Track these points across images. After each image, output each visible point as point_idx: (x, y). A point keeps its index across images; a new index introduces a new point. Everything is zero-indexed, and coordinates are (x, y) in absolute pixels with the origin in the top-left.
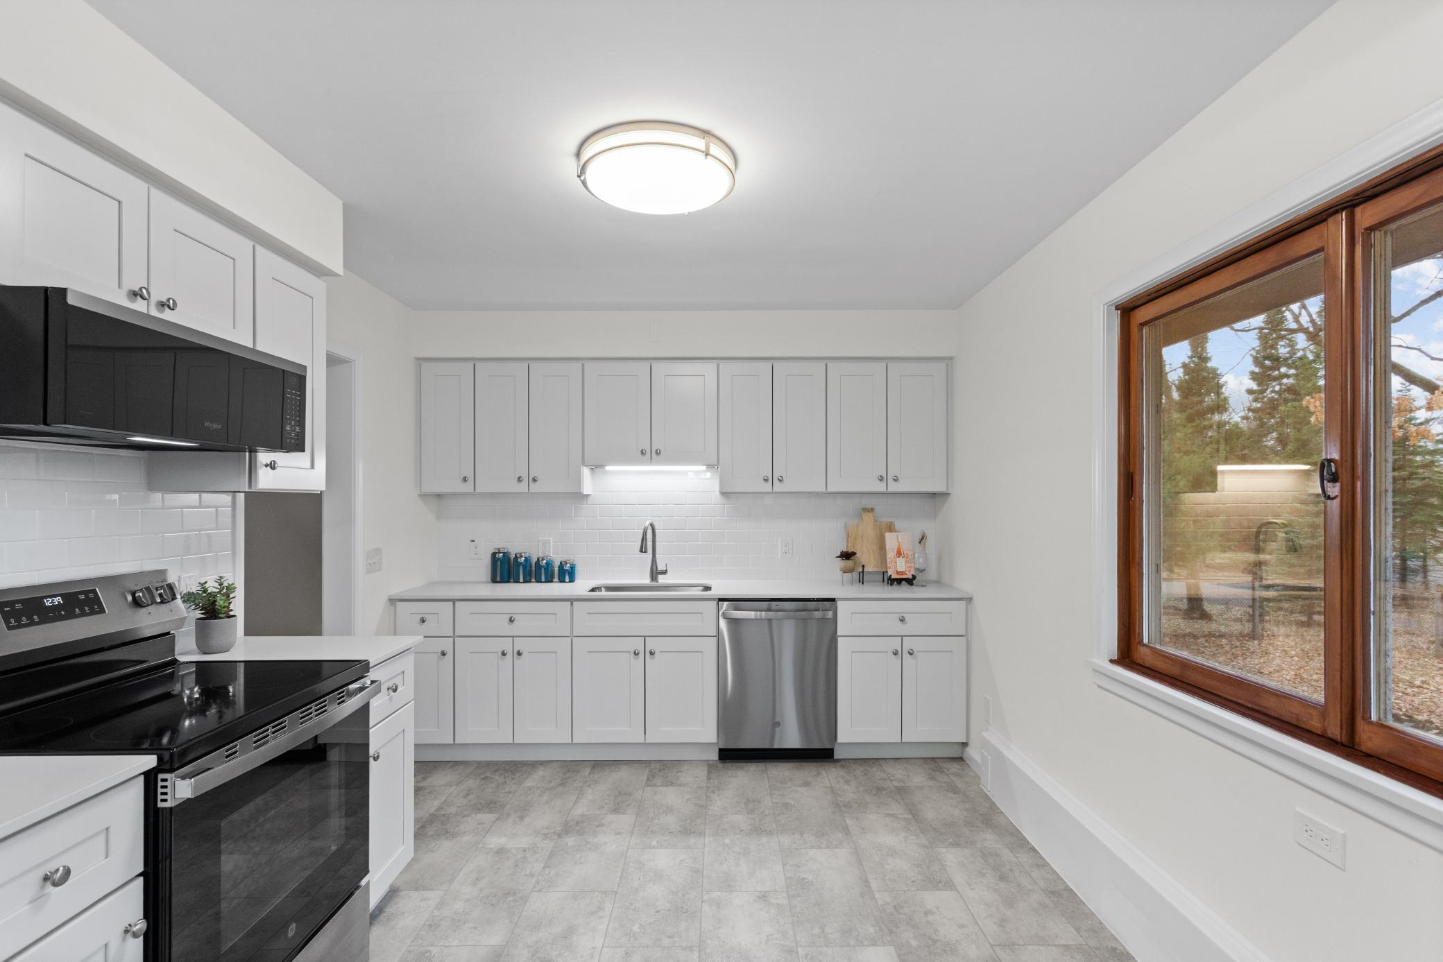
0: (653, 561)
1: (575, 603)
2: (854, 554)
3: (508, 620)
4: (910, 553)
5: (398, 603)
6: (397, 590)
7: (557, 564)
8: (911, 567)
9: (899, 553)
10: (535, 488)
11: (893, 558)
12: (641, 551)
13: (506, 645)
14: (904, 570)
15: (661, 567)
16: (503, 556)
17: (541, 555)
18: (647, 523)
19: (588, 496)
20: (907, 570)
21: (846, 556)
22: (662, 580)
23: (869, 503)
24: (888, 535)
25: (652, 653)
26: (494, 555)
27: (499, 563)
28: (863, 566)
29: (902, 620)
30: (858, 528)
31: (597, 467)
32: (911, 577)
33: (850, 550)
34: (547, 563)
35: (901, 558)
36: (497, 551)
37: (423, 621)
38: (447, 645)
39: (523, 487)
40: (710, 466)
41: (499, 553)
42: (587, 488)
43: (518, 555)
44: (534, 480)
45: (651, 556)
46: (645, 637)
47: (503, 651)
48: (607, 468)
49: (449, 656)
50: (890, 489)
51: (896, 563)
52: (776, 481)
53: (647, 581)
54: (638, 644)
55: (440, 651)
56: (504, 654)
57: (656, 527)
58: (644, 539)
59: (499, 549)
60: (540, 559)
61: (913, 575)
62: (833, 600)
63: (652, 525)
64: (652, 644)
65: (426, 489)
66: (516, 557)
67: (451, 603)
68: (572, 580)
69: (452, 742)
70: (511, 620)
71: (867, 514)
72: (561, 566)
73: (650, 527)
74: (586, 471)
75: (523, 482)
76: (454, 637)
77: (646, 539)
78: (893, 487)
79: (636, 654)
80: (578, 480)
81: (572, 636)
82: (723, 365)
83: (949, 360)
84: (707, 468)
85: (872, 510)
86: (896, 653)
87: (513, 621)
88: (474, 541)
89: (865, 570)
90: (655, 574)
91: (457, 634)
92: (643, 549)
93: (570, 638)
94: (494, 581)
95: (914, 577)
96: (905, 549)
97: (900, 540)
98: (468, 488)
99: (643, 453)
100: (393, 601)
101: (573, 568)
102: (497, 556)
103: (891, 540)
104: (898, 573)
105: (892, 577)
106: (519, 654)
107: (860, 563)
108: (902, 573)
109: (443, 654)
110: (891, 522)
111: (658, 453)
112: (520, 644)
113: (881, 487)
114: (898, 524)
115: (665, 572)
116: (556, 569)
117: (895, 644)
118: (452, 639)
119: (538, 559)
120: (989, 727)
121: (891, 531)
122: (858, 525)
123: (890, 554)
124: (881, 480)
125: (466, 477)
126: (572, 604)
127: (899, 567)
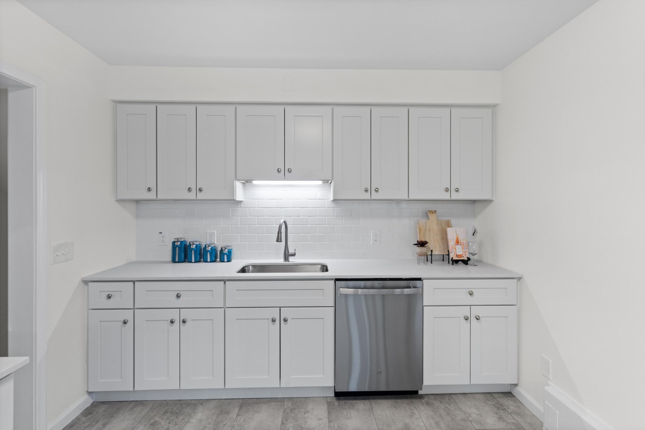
0: (286, 247)
1: (227, 282)
2: (426, 243)
3: (176, 296)
4: (465, 242)
5: (90, 284)
6: (88, 274)
7: (219, 249)
8: (466, 252)
9: (458, 242)
10: (200, 196)
11: (453, 246)
12: (277, 241)
13: (174, 315)
14: (462, 254)
15: (291, 251)
16: (181, 244)
17: (208, 243)
18: (282, 221)
19: (241, 202)
20: (464, 253)
21: (422, 244)
22: (292, 260)
23: (432, 207)
24: (449, 229)
25: (285, 320)
26: (174, 243)
27: (177, 248)
28: (432, 251)
29: (471, 294)
30: (426, 224)
31: (247, 182)
32: (466, 259)
33: (423, 240)
34: (211, 249)
35: (459, 246)
36: (176, 240)
37: (109, 297)
38: (128, 315)
39: (192, 196)
40: (326, 181)
41: (178, 241)
42: (240, 195)
43: (191, 243)
44: (200, 190)
45: (285, 243)
46: (280, 307)
47: (172, 320)
48: (255, 182)
49: (130, 324)
50: (453, 198)
51: (455, 249)
52: (373, 191)
53: (280, 261)
54: (275, 313)
55: (122, 320)
56: (172, 322)
57: (288, 223)
58: (279, 232)
59: (178, 239)
60: (207, 246)
61: (468, 257)
62: (420, 279)
63: (285, 222)
64: (285, 313)
65: (121, 197)
66: (190, 244)
67: (132, 283)
68: (229, 261)
69: (132, 389)
70: (178, 296)
71: (432, 214)
72: (222, 251)
73: (284, 223)
74: (238, 185)
75: (192, 192)
76: (134, 309)
77: (281, 233)
78: (455, 196)
79: (274, 321)
80: (233, 190)
81: (225, 308)
82: (336, 109)
83: (493, 107)
84: (323, 183)
85: (435, 211)
86: (466, 319)
87: (180, 297)
88: (161, 233)
89: (433, 254)
90: (287, 256)
91: (136, 307)
92: (279, 240)
93: (223, 309)
94: (174, 261)
95: (469, 259)
96: (461, 240)
97: (458, 233)
98: (151, 195)
99: (279, 171)
100: (86, 282)
101: (230, 252)
102: (176, 244)
103: (451, 234)
104: (457, 256)
105: (454, 259)
106: (184, 322)
107: (429, 248)
108: (460, 256)
109: (125, 323)
110: (448, 220)
111: (290, 171)
112: (185, 314)
113: (446, 196)
114: (453, 222)
115: (294, 255)
116: (219, 252)
117: (465, 311)
118: (132, 310)
119: (205, 246)
120: (549, 382)
121: (449, 227)
122: (426, 222)
123: (452, 243)
124: (446, 191)
125: (150, 188)
126: (225, 283)
127: (457, 252)
